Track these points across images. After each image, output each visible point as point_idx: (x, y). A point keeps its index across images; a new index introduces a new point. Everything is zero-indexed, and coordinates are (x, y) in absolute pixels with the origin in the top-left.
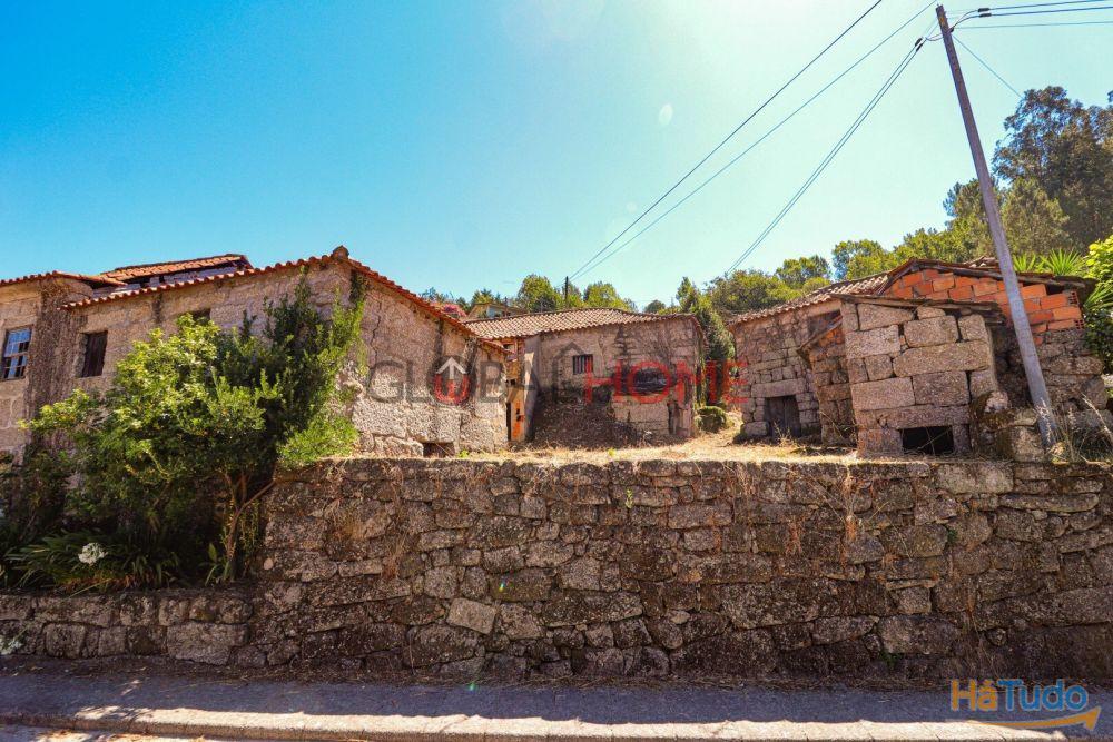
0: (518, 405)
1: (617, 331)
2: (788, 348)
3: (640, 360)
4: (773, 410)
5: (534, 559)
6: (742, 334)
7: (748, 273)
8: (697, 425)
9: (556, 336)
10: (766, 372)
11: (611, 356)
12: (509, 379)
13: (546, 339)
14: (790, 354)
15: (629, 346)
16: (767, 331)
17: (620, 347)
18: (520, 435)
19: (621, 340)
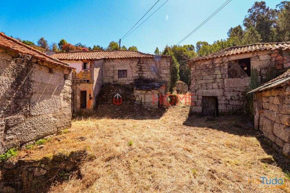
0: (90, 92)
1: (138, 60)
2: (216, 75)
3: (148, 75)
4: (205, 101)
7: (178, 46)
9: (111, 61)
10: (204, 84)
11: (135, 71)
12: (86, 79)
13: (106, 61)
14: (217, 78)
15: (143, 67)
16: (207, 66)
17: (139, 68)
18: (90, 106)
19: (140, 64)
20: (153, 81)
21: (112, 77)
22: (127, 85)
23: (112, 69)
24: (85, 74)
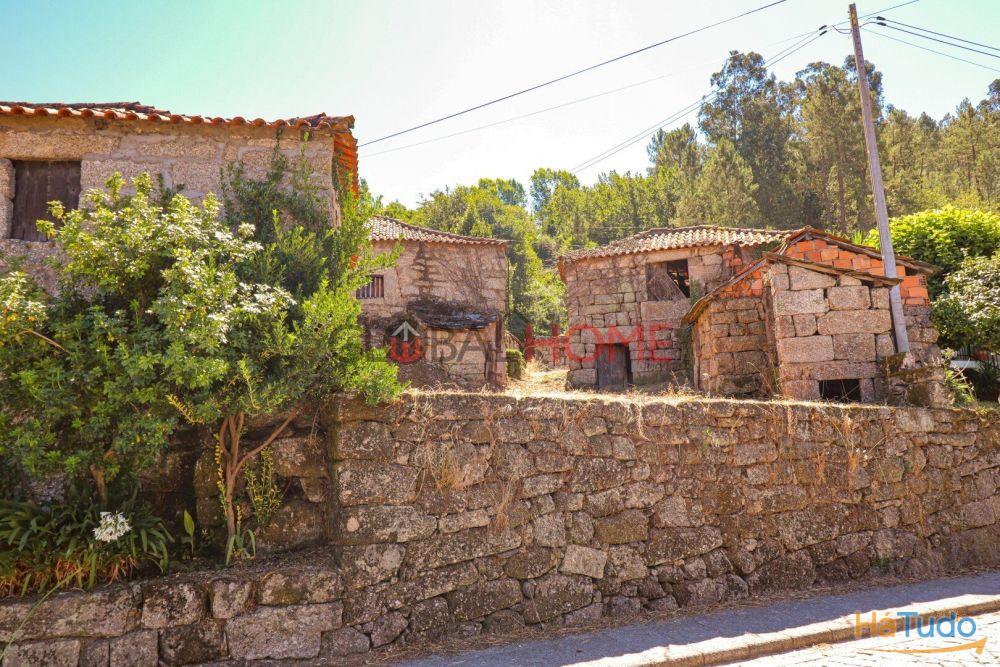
1: (417, 249)
2: (623, 293)
3: (446, 291)
5: (634, 500)
6: (575, 272)
10: (598, 316)
11: (408, 280)
14: (626, 300)
15: (431, 270)
16: (603, 272)
19: (422, 261)
20: (462, 308)
22: (385, 319)
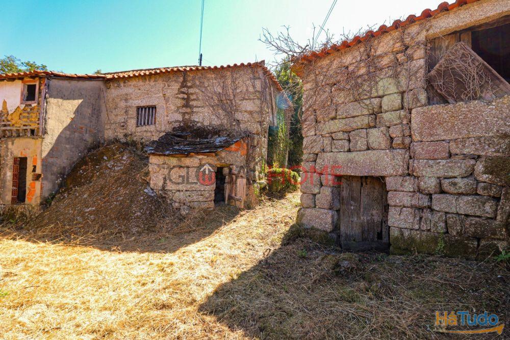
0: (35, 160)
1: (181, 79)
2: (381, 97)
3: (204, 117)
4: (345, 193)
6: (312, 76)
8: (257, 191)
9: (122, 84)
10: (340, 135)
11: (173, 108)
12: (28, 128)
13: (112, 87)
14: (385, 107)
15: (192, 97)
16: (351, 68)
17: (183, 99)
18: (34, 197)
19: (185, 90)
20: (216, 132)
21: (122, 124)
23: (123, 104)
24: (26, 114)
